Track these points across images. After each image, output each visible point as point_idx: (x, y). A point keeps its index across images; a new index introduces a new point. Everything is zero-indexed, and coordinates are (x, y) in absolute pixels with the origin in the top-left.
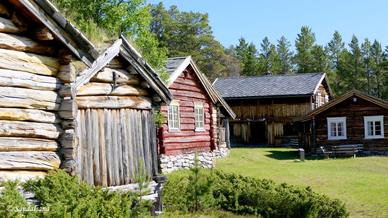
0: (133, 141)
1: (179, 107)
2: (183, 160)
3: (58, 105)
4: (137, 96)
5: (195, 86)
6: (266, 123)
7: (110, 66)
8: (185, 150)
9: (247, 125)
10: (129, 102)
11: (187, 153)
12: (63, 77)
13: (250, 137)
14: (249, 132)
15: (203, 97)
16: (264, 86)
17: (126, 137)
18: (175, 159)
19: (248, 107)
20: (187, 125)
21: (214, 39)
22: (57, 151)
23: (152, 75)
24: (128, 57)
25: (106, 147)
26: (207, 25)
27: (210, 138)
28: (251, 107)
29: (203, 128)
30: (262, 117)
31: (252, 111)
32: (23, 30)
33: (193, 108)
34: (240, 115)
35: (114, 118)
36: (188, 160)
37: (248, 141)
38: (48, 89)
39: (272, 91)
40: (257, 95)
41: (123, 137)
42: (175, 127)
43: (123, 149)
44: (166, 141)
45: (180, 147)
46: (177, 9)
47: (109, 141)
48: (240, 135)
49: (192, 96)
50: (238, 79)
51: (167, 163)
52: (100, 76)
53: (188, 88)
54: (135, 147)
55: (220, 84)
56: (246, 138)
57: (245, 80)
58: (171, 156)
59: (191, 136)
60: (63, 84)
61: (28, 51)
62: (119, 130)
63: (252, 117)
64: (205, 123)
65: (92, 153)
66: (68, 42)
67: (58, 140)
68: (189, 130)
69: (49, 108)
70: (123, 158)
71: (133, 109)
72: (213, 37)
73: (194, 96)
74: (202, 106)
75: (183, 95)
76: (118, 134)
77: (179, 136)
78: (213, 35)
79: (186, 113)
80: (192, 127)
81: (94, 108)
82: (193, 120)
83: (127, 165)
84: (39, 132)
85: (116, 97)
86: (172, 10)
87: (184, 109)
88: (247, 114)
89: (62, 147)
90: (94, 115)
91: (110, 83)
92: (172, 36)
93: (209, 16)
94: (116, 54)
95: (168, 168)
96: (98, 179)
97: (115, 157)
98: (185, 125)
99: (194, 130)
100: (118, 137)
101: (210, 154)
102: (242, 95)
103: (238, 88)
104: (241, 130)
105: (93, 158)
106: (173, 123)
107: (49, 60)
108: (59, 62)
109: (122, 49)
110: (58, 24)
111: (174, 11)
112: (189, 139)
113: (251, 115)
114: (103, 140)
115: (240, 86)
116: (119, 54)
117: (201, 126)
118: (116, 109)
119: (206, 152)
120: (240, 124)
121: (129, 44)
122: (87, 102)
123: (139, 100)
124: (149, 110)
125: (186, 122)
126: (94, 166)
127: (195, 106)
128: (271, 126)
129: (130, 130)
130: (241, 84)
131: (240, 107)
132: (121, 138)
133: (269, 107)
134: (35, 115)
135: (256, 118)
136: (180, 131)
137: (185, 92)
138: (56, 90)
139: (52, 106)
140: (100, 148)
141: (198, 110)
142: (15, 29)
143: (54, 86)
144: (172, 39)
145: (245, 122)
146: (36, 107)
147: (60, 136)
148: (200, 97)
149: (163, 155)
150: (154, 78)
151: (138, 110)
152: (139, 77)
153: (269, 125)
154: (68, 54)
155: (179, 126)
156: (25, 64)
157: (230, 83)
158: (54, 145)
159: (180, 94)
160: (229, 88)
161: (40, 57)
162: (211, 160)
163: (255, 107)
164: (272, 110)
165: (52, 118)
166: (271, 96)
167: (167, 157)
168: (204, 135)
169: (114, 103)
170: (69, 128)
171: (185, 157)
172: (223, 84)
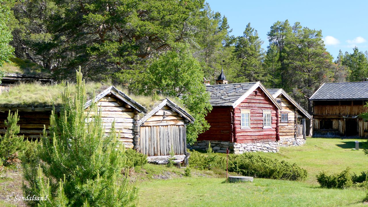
0: (174, 138)
1: (249, 114)
2: (252, 147)
3: (133, 128)
4: (176, 120)
5: (264, 100)
6: (358, 119)
7: (162, 109)
8: (255, 140)
9: (343, 121)
10: (172, 123)
11: (256, 142)
12: (135, 119)
13: (345, 130)
14: (345, 126)
15: (271, 106)
16: (358, 90)
17: (170, 136)
18: (245, 145)
19: (345, 107)
20: (256, 125)
21: (327, 51)
22: (133, 142)
23: (183, 112)
24: (170, 105)
25: (160, 140)
26: (320, 40)
27: (276, 132)
28: (346, 107)
29: (270, 126)
30: (355, 115)
31: (347, 110)
32: (121, 105)
33: (262, 114)
34: (338, 113)
35: (164, 129)
36: (256, 147)
37: (344, 133)
38: (130, 123)
39: (363, 95)
40: (351, 98)
41: (168, 136)
42: (246, 126)
43: (169, 141)
44: (237, 135)
45: (250, 138)
46: (300, 25)
47: (161, 138)
48: (337, 128)
49: (261, 107)
50: (340, 84)
51: (239, 148)
52: (157, 114)
53: (258, 101)
54: (175, 140)
55: (325, 88)
56: (342, 131)
57: (345, 85)
58: (242, 144)
59: (260, 131)
60: (135, 121)
61: (122, 111)
62: (167, 134)
63: (347, 114)
64: (272, 123)
65: (153, 143)
66: (136, 108)
67: (133, 139)
68: (258, 128)
69: (130, 129)
70: (168, 145)
71: (175, 125)
72: (325, 49)
73: (263, 107)
74: (270, 113)
75: (254, 106)
76: (166, 136)
77: (249, 132)
78: (325, 47)
79: (256, 117)
80: (261, 126)
81: (155, 126)
82: (262, 121)
83: (170, 148)
84: (126, 136)
85: (165, 121)
86: (296, 26)
87: (254, 115)
88: (343, 113)
89: (134, 141)
90: (154, 128)
91: (162, 116)
92: (291, 49)
93: (322, 32)
94: (165, 105)
95: (239, 151)
96: (156, 153)
97: (164, 144)
98: (255, 125)
99: (262, 128)
100: (166, 137)
101: (276, 143)
102: (340, 97)
103: (338, 92)
104: (339, 124)
105: (154, 145)
106: (245, 124)
107: (130, 113)
108: (134, 113)
109: (167, 103)
110: (132, 103)
111: (297, 27)
112: (258, 134)
113: (346, 113)
114: (158, 138)
115: (341, 90)
116: (166, 105)
117: (269, 125)
118: (166, 126)
119: (272, 142)
120: (338, 120)
121: (170, 100)
122: (151, 124)
123: (178, 121)
124: (183, 125)
125: (256, 123)
126: (154, 148)
127: (264, 113)
128: (362, 122)
129: (172, 134)
130: (342, 89)
131: (338, 107)
132: (167, 137)
133: (360, 107)
134: (124, 131)
135: (350, 116)
136: (250, 129)
137: (255, 104)
138: (133, 123)
139: (131, 128)
140: (157, 141)
141: (267, 115)
142: (118, 105)
143: (132, 122)
144: (291, 51)
145: (342, 119)
146: (125, 128)
147: (134, 137)
148: (269, 107)
149: (236, 143)
150: (184, 113)
151: (177, 126)
152: (176, 112)
153: (360, 121)
154: (136, 111)
155: (250, 125)
156: (122, 116)
157: (333, 87)
158: (132, 140)
159: (252, 106)
160: (331, 92)
161: (127, 113)
162: (276, 147)
163: (350, 107)
164: (363, 110)
165: (131, 132)
166: (362, 99)
167: (240, 144)
168: (271, 131)
169: (164, 123)
170: (137, 135)
171: (254, 145)
172: (327, 88)
